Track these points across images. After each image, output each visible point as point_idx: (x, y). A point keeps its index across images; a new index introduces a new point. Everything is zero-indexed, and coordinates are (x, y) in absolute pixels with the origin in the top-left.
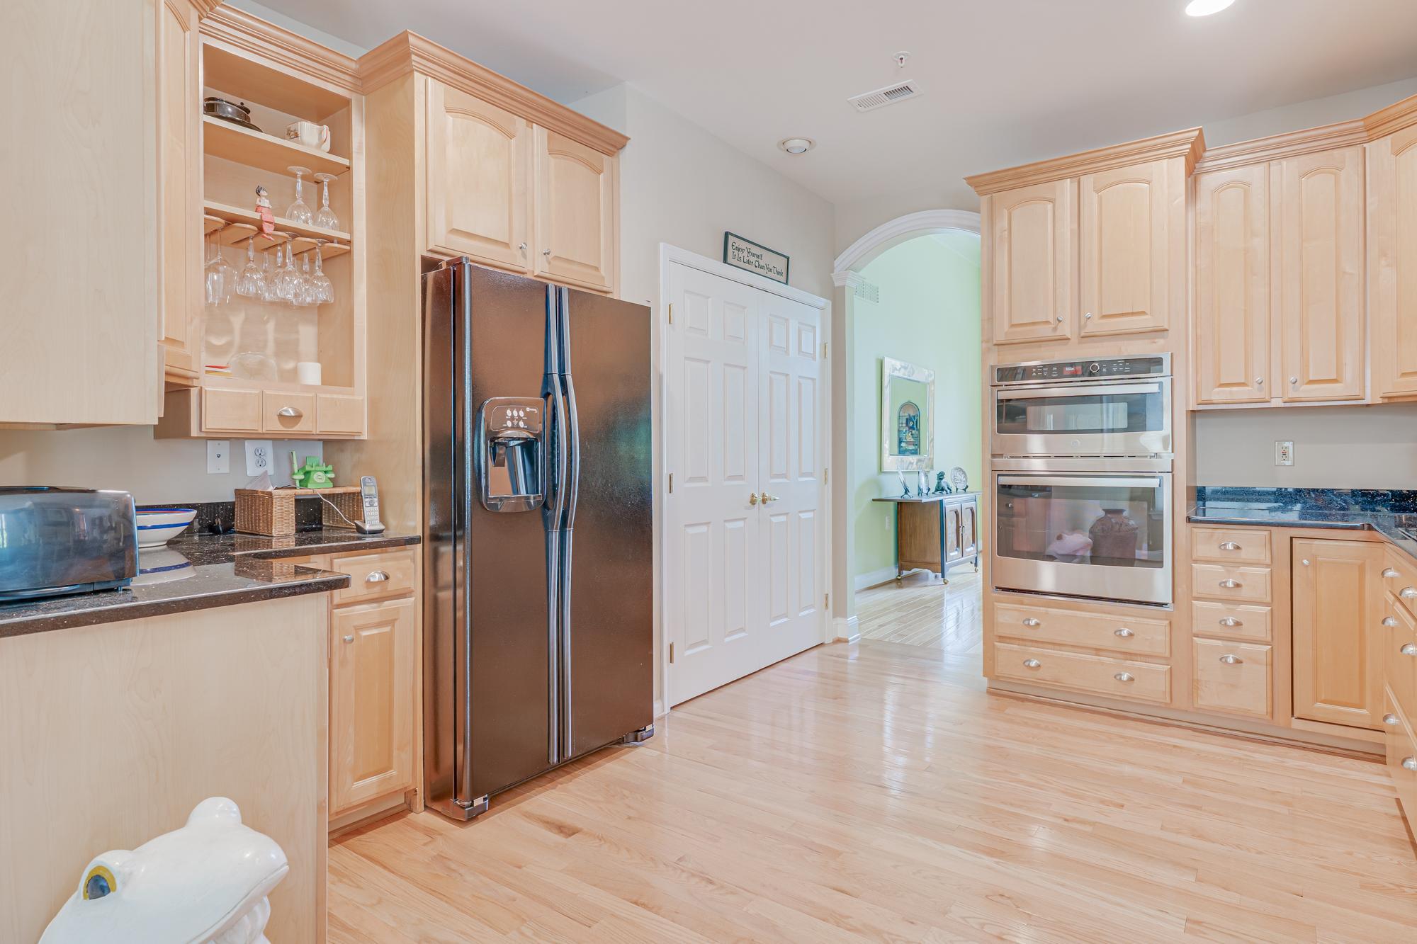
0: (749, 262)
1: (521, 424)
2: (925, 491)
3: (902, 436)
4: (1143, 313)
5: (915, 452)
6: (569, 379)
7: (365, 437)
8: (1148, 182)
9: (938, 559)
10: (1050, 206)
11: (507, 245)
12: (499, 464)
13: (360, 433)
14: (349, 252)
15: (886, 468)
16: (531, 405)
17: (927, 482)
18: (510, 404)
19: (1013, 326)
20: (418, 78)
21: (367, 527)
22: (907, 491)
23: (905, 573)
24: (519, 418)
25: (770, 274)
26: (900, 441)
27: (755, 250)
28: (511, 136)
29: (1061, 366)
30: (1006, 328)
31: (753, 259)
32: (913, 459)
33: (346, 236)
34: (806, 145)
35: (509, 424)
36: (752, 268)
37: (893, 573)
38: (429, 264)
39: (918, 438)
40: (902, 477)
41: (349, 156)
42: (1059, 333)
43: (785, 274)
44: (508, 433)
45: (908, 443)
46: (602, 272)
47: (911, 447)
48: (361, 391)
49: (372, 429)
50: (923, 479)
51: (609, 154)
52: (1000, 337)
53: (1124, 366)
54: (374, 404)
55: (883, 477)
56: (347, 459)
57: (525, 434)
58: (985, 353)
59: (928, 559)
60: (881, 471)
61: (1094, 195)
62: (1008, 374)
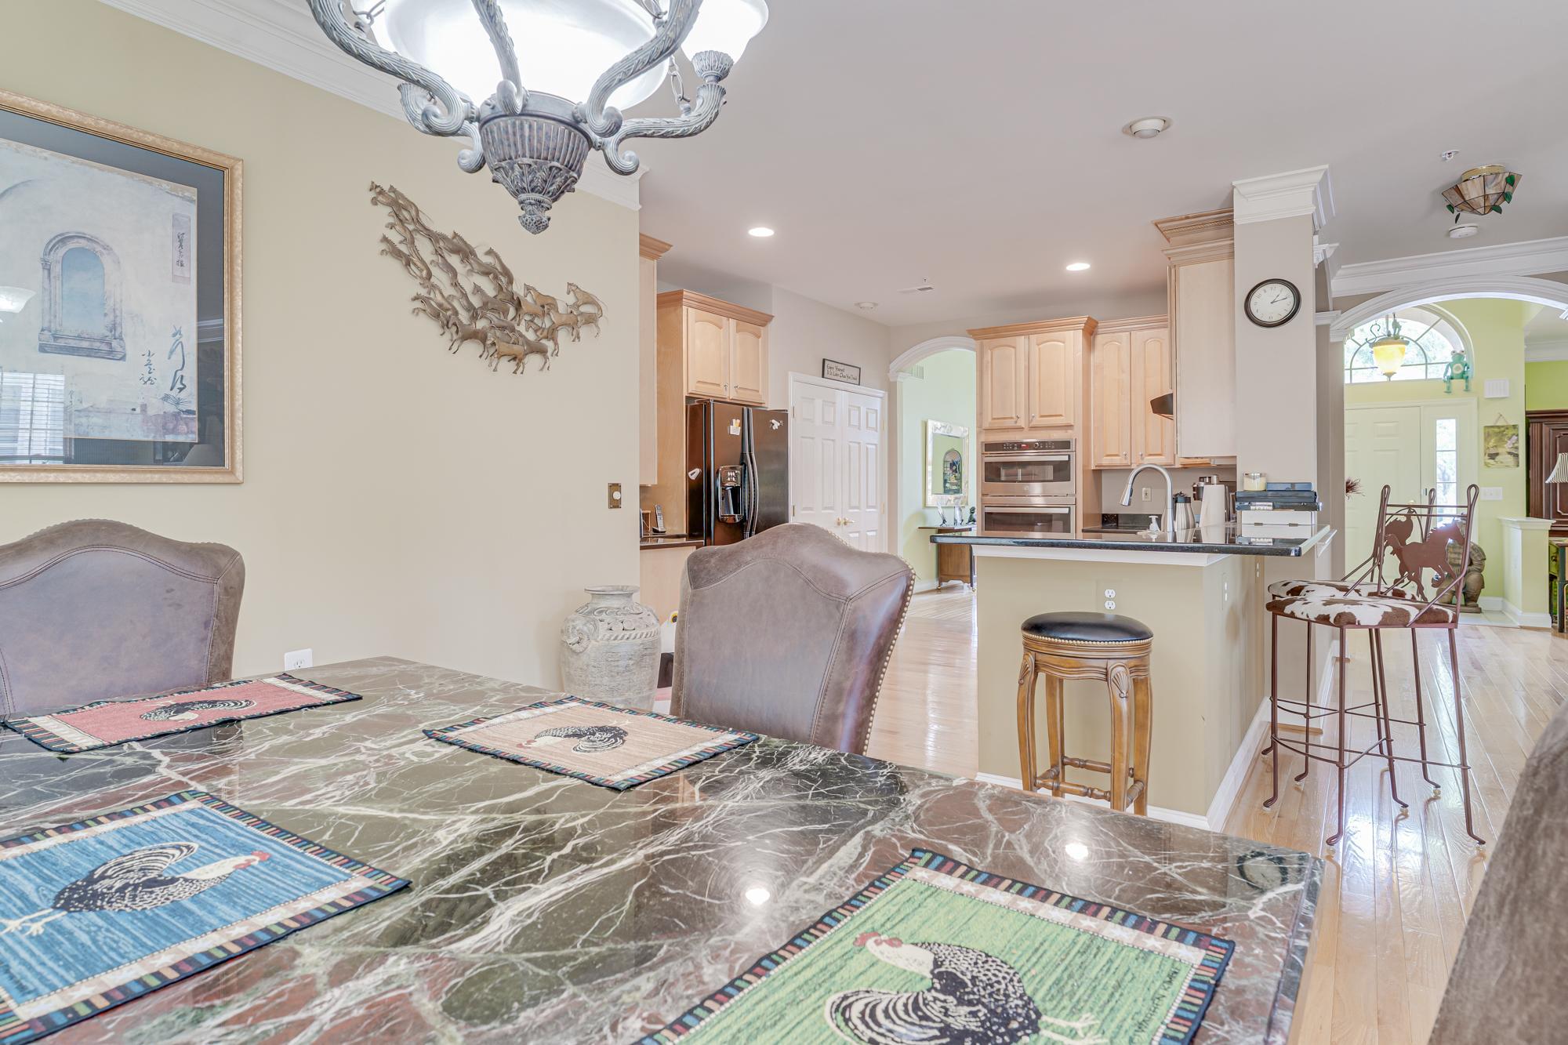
0: (836, 375)
1: (733, 479)
2: (959, 522)
3: (947, 478)
4: (1060, 415)
5: (958, 491)
6: (754, 455)
8: (1065, 342)
9: (968, 573)
10: (1013, 350)
11: (718, 385)
12: (723, 499)
13: (656, 483)
15: (930, 503)
16: (737, 470)
17: (961, 516)
18: (730, 470)
19: (993, 419)
20: (684, 308)
21: (659, 529)
22: (944, 521)
23: (944, 584)
24: (732, 476)
25: (848, 380)
26: (945, 481)
27: (841, 367)
28: (721, 329)
29: (1018, 444)
30: (990, 420)
31: (839, 372)
32: (951, 497)
35: (728, 479)
36: (838, 378)
37: (935, 584)
38: (688, 399)
39: (960, 479)
40: (941, 511)
42: (1018, 424)
43: (858, 379)
44: (727, 484)
45: (952, 484)
46: (761, 392)
47: (955, 488)
49: (658, 481)
50: (958, 512)
51: (763, 325)
52: (986, 425)
53: (1052, 445)
54: (658, 469)
55: (927, 511)
57: (734, 484)
58: (979, 434)
59: (961, 573)
60: (925, 506)
61: (1037, 348)
62: (989, 447)
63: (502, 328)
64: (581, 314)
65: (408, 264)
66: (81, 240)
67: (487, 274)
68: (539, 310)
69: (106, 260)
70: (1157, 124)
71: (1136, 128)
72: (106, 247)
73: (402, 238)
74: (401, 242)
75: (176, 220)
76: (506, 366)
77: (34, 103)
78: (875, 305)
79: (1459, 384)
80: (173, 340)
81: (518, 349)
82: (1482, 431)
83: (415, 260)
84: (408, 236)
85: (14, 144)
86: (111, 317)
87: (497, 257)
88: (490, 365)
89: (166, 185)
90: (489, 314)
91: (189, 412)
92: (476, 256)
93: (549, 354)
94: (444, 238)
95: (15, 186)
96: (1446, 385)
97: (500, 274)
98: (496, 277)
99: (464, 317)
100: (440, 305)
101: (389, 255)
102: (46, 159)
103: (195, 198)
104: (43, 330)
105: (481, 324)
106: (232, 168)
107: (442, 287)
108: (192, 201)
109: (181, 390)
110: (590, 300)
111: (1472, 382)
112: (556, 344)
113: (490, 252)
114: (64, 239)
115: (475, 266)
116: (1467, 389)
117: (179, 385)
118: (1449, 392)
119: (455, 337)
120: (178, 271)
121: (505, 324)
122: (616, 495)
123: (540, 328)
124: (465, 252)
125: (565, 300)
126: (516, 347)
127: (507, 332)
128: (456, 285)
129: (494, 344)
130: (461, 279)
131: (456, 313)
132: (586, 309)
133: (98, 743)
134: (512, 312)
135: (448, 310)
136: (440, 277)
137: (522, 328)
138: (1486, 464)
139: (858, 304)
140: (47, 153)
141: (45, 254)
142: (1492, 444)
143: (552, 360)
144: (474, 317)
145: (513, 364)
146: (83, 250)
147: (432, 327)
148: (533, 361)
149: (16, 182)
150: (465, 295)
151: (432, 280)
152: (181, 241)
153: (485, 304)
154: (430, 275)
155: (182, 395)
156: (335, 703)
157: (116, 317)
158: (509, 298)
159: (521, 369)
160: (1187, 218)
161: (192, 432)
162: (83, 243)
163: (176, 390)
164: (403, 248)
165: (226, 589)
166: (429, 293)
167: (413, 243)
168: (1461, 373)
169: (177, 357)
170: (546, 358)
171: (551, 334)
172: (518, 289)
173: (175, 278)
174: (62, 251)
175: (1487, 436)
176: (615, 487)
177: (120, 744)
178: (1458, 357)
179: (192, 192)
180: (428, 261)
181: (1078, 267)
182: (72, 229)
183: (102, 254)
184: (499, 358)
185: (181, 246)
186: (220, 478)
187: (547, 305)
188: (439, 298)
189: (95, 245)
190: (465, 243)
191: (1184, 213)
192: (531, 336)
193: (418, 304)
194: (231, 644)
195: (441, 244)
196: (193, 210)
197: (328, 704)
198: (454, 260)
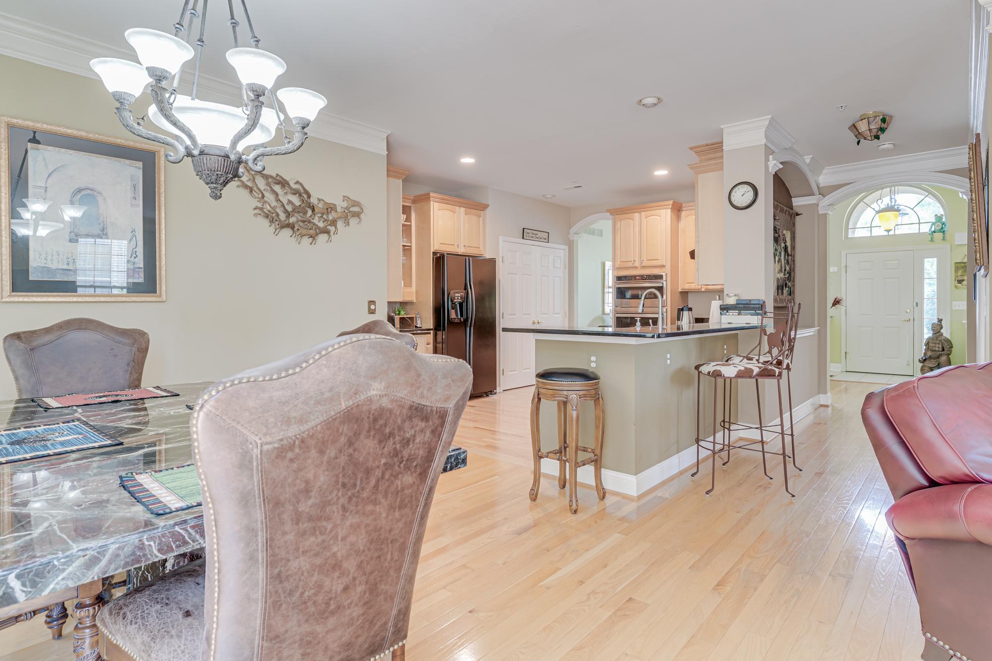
0: (532, 237)
1: (459, 298)
4: (658, 260)
6: (472, 284)
7: (415, 301)
8: (660, 216)
10: (632, 221)
11: (454, 245)
12: (453, 309)
13: (414, 300)
14: (411, 249)
15: (606, 311)
16: (462, 293)
18: (457, 293)
19: (621, 262)
20: (432, 202)
21: (418, 326)
24: (459, 296)
25: (541, 240)
27: (535, 232)
28: (455, 213)
29: (635, 276)
30: (619, 262)
31: (534, 236)
33: (410, 245)
34: (552, 196)
35: (456, 298)
36: (534, 239)
38: (434, 253)
41: (410, 222)
42: (635, 265)
43: (547, 239)
44: (455, 301)
46: (481, 248)
48: (414, 289)
49: (416, 299)
51: (482, 210)
52: (617, 266)
53: (653, 277)
54: (417, 292)
55: (605, 316)
56: (408, 307)
57: (460, 301)
58: (615, 271)
60: (603, 313)
61: (645, 219)
62: (619, 278)
63: (304, 222)
64: (350, 212)
65: (251, 191)
66: (87, 190)
67: (295, 194)
68: (325, 211)
69: (100, 199)
70: (654, 101)
71: (644, 102)
72: (99, 193)
73: (248, 179)
74: (248, 181)
75: (132, 178)
76: (306, 240)
77: (65, 130)
78: (554, 196)
79: (939, 236)
80: (132, 234)
81: (312, 232)
82: (953, 266)
83: (255, 189)
84: (252, 178)
85: (57, 149)
86: (102, 225)
87: (301, 184)
88: (297, 241)
89: (127, 161)
90: (296, 215)
91: (139, 268)
92: (289, 185)
93: (332, 233)
94: (272, 177)
95: (58, 168)
96: (930, 236)
97: (303, 194)
98: (300, 195)
99: (283, 216)
100: (269, 211)
101: (241, 187)
102: (71, 154)
103: (142, 167)
104: (71, 232)
105: (292, 220)
106: (159, 151)
107: (270, 202)
108: (140, 168)
109: (135, 258)
110: (356, 204)
111: (947, 235)
112: (336, 228)
113: (297, 182)
114: (80, 190)
115: (289, 190)
116: (944, 239)
117: (134, 255)
118: (932, 240)
119: (277, 227)
120: (134, 202)
121: (304, 219)
122: (373, 307)
123: (326, 220)
124: (284, 183)
125: (341, 205)
126: (311, 231)
127: (306, 223)
128: (278, 200)
129: (298, 230)
130: (281, 198)
131: (278, 215)
132: (355, 209)
133: (61, 406)
134: (310, 212)
135: (273, 213)
136: (269, 197)
137: (316, 221)
138: (956, 287)
139: (544, 196)
140: (72, 152)
141: (71, 198)
142: (960, 273)
143: (333, 237)
144: (288, 215)
145: (311, 239)
146: (88, 195)
147: (266, 222)
148: (323, 238)
149: (58, 166)
150: (283, 206)
151: (265, 198)
152: (135, 188)
153: (294, 210)
154: (263, 196)
155: (136, 260)
156: (166, 396)
157: (104, 224)
158: (308, 206)
159: (314, 242)
160: (707, 145)
161: (141, 278)
162: (89, 192)
163: (133, 258)
164: (249, 184)
165: (138, 349)
166: (263, 205)
167: (254, 180)
168: (941, 229)
169: (133, 242)
170: (330, 236)
171: (334, 223)
172: (313, 200)
173: (132, 205)
174: (79, 196)
175: (957, 269)
176: (372, 302)
177: (69, 407)
178: (939, 218)
179: (140, 164)
180: (262, 189)
181: (661, 173)
182: (83, 186)
183: (97, 196)
184: (301, 237)
185: (135, 189)
186: (154, 299)
187: (331, 208)
188: (269, 208)
189: (94, 192)
190: (283, 179)
191: (705, 143)
192: (321, 225)
193: (257, 211)
194: (141, 374)
195: (270, 180)
196: (140, 173)
197: (163, 397)
198: (277, 188)
